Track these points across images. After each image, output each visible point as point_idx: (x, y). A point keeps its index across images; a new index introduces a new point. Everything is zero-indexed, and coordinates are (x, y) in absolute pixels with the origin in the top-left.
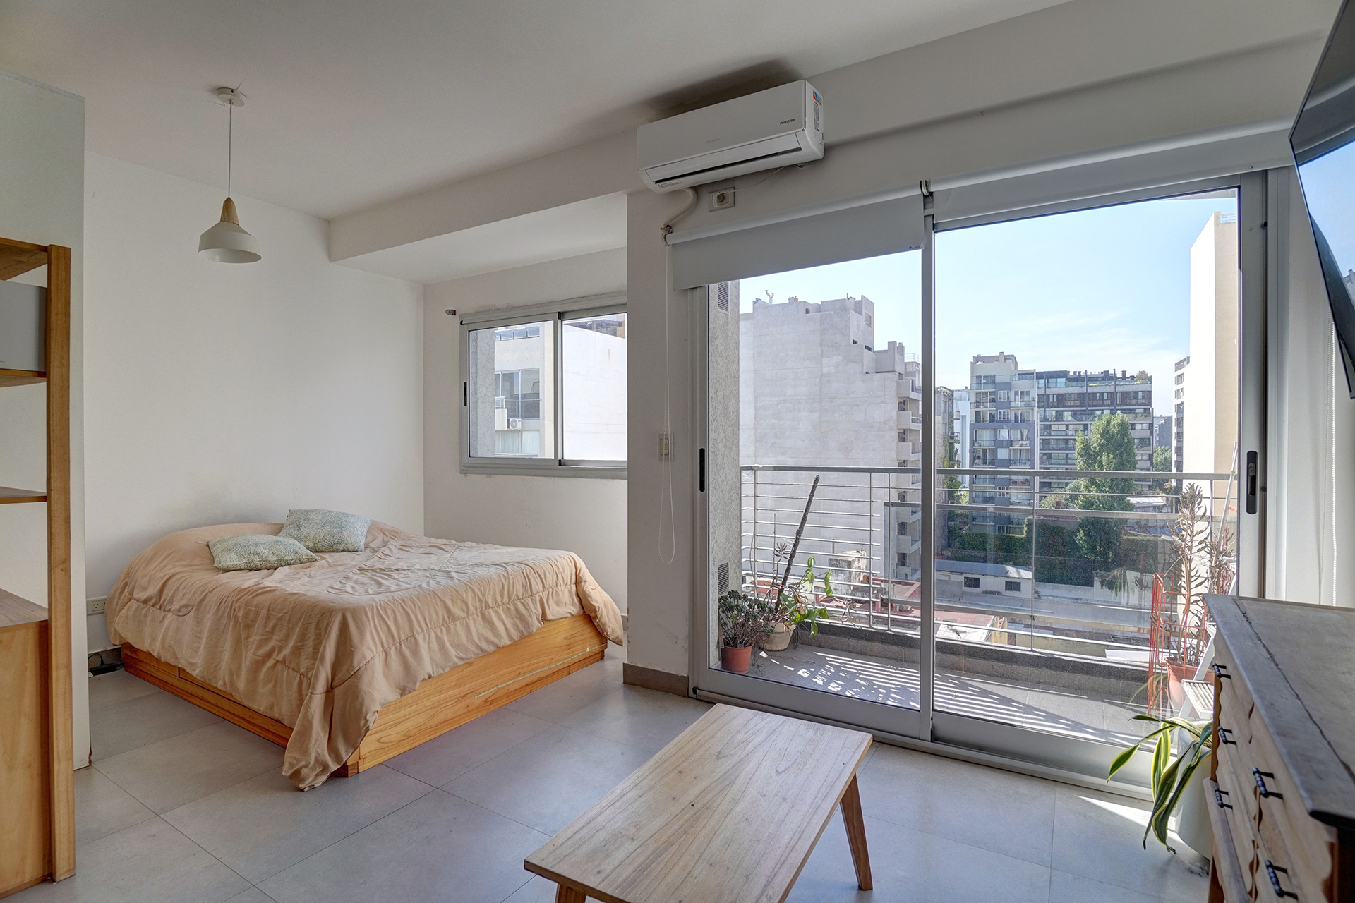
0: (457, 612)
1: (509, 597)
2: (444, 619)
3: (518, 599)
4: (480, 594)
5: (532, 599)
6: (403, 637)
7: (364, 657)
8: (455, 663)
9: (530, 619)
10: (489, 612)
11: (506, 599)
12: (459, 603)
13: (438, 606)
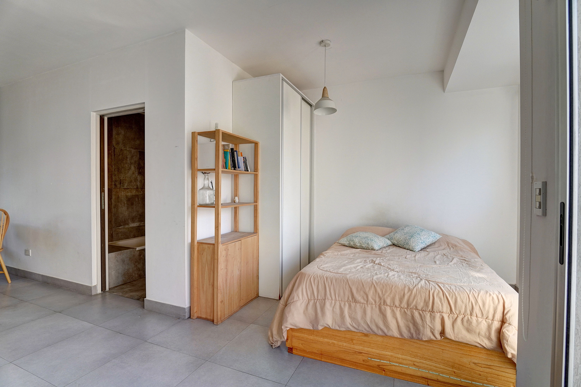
0: (359, 297)
1: (408, 305)
2: (348, 299)
3: (417, 309)
4: (380, 293)
5: (431, 314)
6: (319, 298)
7: (293, 298)
8: (348, 328)
9: (421, 328)
10: (385, 308)
11: (404, 304)
12: (362, 293)
13: (346, 289)
